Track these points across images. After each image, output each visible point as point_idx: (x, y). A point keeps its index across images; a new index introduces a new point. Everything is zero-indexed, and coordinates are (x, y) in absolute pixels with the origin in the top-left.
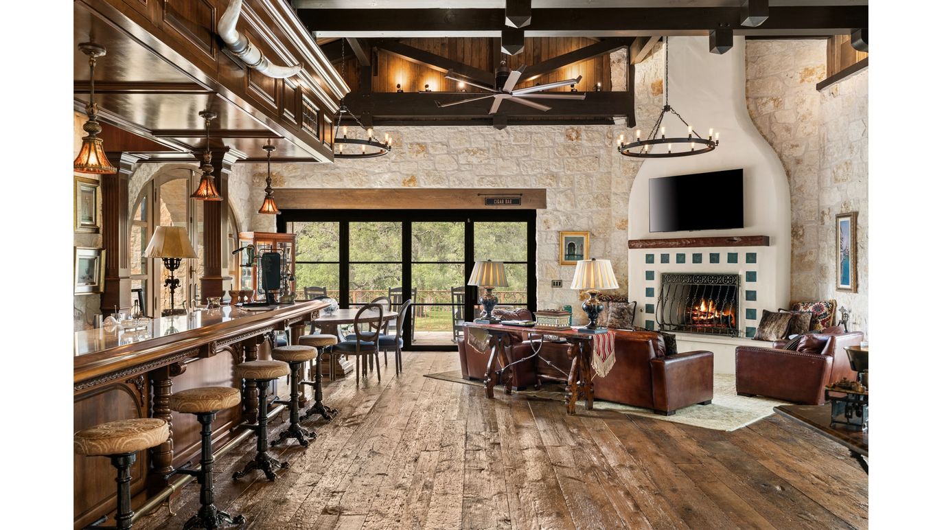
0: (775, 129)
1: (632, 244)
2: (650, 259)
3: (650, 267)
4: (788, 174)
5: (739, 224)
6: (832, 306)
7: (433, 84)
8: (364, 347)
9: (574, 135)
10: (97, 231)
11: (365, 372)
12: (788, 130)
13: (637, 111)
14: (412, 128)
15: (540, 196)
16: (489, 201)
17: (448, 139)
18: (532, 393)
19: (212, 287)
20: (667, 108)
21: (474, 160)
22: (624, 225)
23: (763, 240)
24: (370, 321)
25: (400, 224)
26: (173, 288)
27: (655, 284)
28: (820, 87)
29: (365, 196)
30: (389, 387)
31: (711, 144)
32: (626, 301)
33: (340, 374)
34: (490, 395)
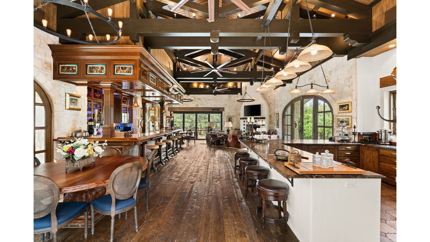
0: (267, 97)
1: (241, 119)
2: (244, 122)
3: (244, 123)
4: (269, 105)
5: (260, 115)
6: (276, 131)
7: (202, 86)
8: (188, 139)
9: (230, 97)
10: (142, 117)
11: (188, 143)
12: (269, 97)
13: (242, 92)
14: (197, 95)
15: (223, 109)
16: (213, 110)
17: (205, 97)
18: (218, 146)
19: (161, 127)
20: (246, 93)
21: (210, 101)
22: (240, 115)
23: (264, 118)
24: (189, 133)
25: (195, 114)
26: (153, 127)
27: (245, 126)
28: (274, 89)
29: (188, 109)
30: (192, 146)
31: (254, 100)
32: (240, 130)
33: (183, 143)
34: (211, 146)
